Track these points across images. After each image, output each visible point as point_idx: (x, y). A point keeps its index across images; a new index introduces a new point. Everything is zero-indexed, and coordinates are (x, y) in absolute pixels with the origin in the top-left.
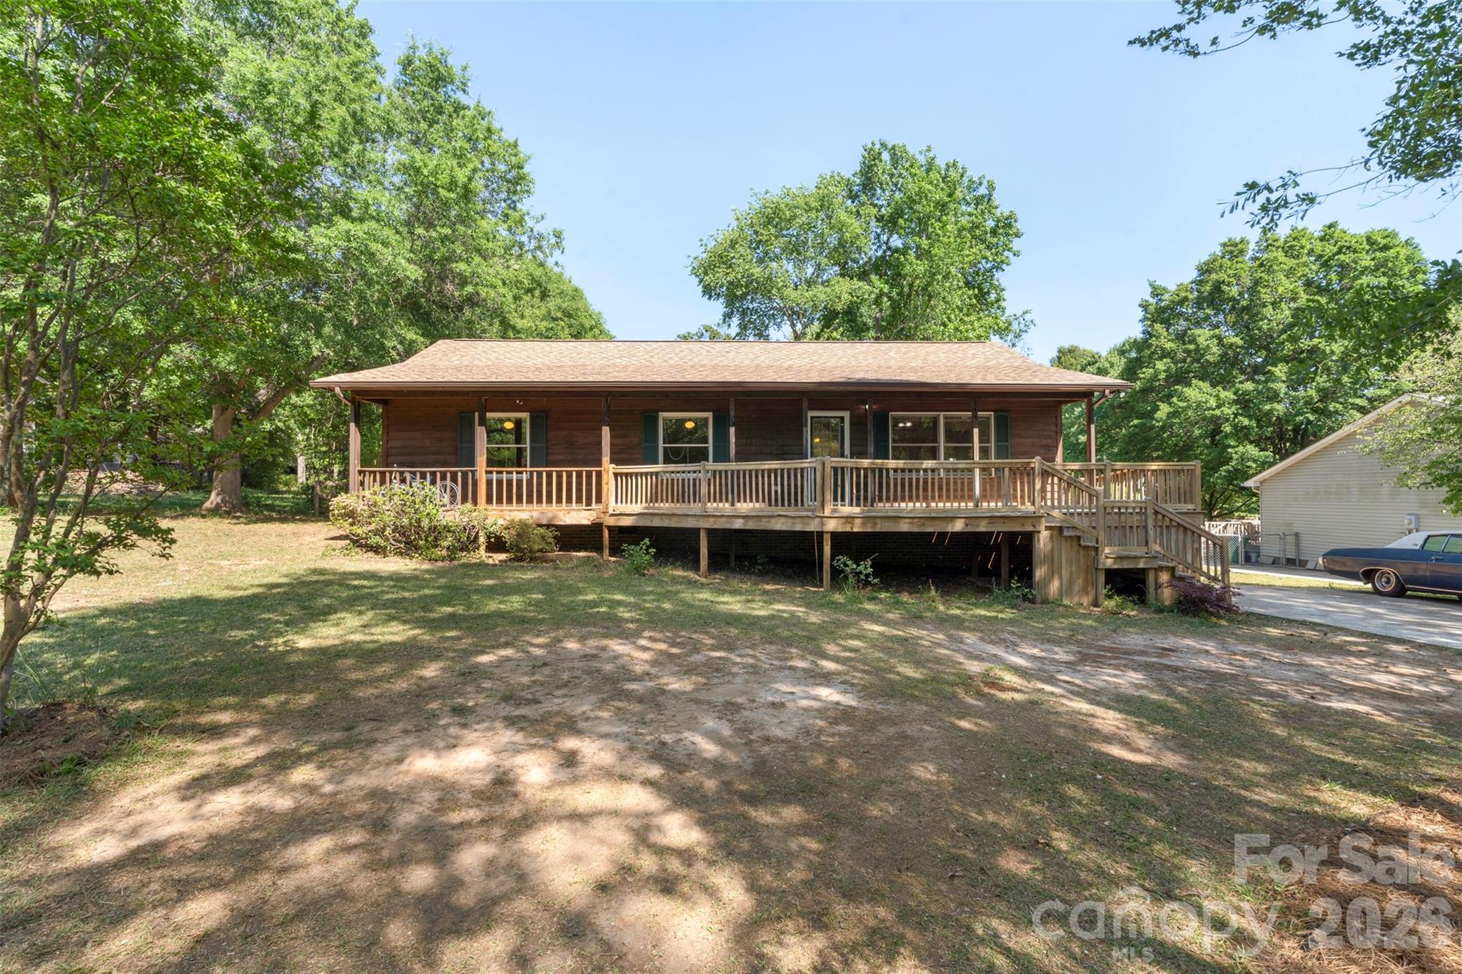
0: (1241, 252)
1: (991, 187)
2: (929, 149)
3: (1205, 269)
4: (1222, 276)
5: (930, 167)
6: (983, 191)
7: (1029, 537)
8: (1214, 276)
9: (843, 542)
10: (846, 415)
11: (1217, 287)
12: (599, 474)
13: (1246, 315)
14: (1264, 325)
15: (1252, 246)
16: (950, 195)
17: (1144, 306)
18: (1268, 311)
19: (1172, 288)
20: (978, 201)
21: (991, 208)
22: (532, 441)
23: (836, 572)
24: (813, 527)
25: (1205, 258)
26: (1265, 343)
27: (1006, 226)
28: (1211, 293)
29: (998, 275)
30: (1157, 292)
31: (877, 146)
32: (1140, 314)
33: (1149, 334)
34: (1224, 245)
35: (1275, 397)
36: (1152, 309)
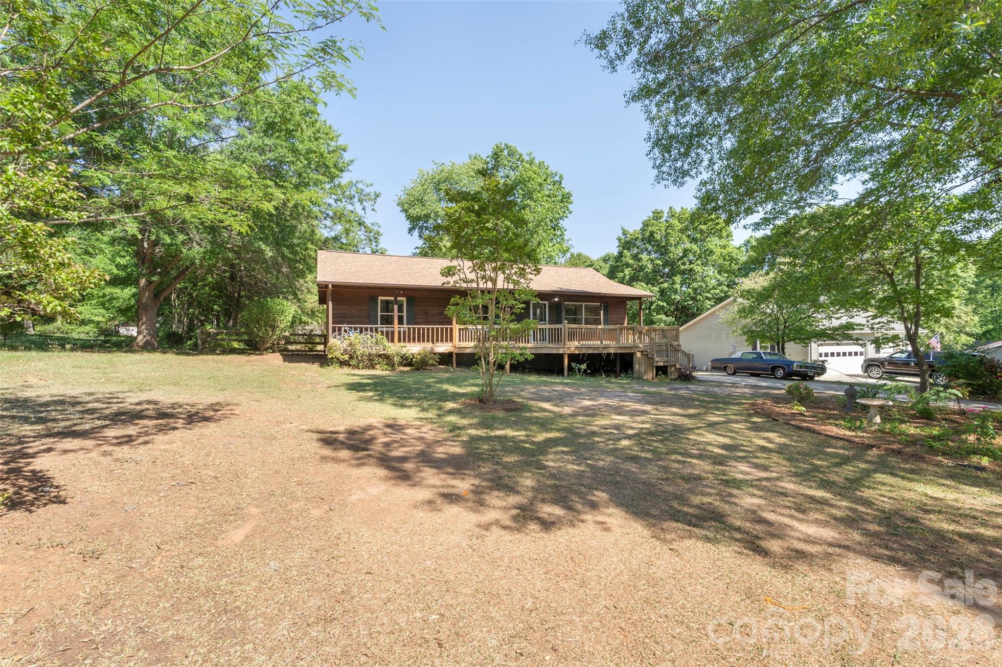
0: (661, 217)
1: (561, 177)
2: (531, 153)
3: (646, 224)
4: (654, 229)
5: (531, 163)
6: (557, 178)
7: (631, 355)
8: (650, 229)
9: (573, 358)
10: (547, 303)
11: (652, 234)
12: (451, 329)
13: (662, 249)
14: (671, 255)
15: (666, 215)
16: (545, 180)
17: (619, 240)
18: (672, 249)
19: (632, 232)
20: (554, 183)
21: (560, 188)
22: (407, 312)
23: (570, 369)
24: (561, 351)
25: (646, 218)
26: (671, 264)
27: (566, 198)
28: (649, 237)
29: (561, 221)
30: (625, 233)
31: (503, 146)
32: (617, 243)
33: (621, 254)
34: (654, 213)
35: (676, 292)
36: (622, 241)
